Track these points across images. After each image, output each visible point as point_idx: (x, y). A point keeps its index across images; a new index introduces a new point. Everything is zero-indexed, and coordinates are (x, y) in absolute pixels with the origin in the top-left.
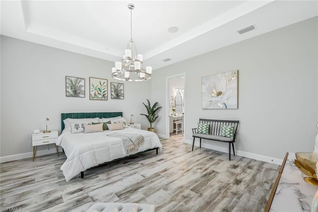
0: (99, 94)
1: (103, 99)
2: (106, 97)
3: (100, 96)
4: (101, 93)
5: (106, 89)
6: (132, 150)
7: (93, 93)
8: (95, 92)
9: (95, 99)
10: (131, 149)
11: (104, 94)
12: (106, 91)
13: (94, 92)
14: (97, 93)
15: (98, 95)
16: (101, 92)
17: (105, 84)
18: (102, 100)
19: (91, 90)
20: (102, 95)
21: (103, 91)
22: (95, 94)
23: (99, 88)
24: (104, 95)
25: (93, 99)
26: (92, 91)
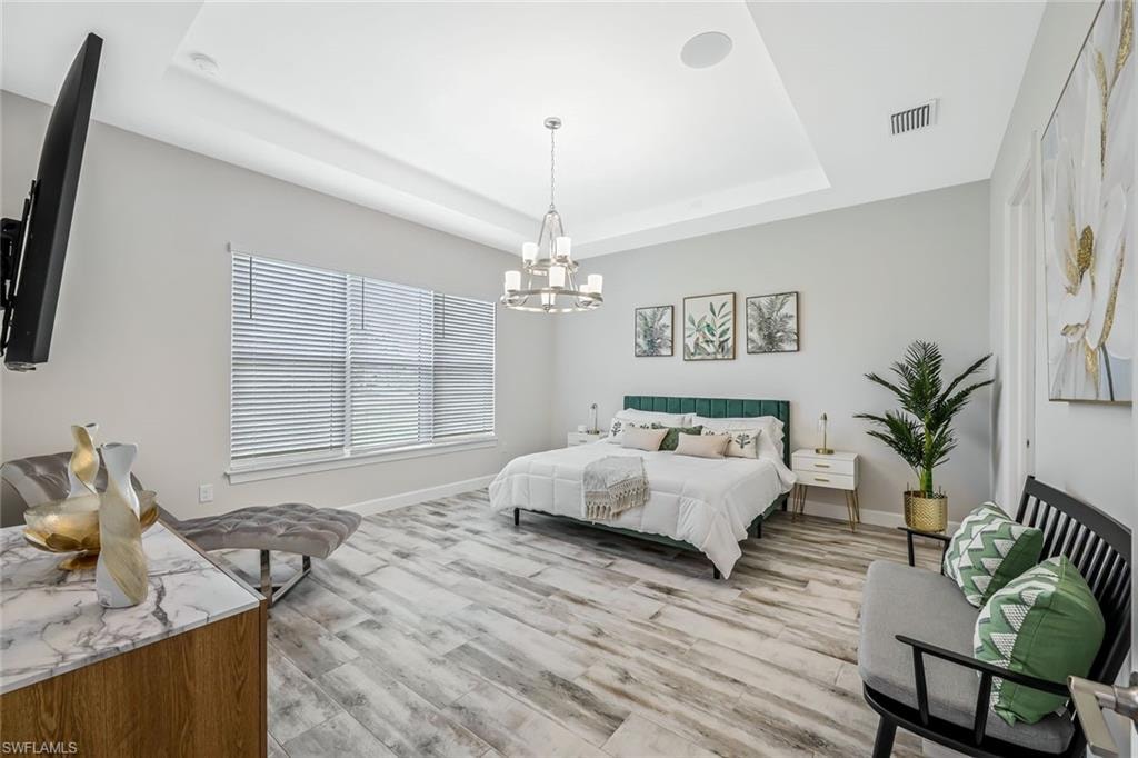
0: (707, 342)
1: (719, 356)
2: (728, 350)
3: (711, 349)
4: (712, 338)
5: (730, 325)
6: (601, 509)
7: (691, 343)
8: (698, 339)
9: (697, 357)
10: (599, 507)
11: (722, 339)
12: (728, 329)
13: (694, 338)
14: (701, 340)
15: (705, 345)
16: (713, 335)
17: (729, 307)
18: (716, 359)
19: (687, 333)
20: (717, 344)
21: (718, 332)
22: (697, 345)
23: (708, 325)
24: (721, 344)
25: (692, 357)
26: (690, 336)
